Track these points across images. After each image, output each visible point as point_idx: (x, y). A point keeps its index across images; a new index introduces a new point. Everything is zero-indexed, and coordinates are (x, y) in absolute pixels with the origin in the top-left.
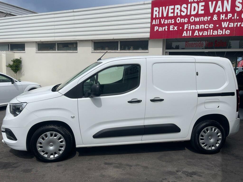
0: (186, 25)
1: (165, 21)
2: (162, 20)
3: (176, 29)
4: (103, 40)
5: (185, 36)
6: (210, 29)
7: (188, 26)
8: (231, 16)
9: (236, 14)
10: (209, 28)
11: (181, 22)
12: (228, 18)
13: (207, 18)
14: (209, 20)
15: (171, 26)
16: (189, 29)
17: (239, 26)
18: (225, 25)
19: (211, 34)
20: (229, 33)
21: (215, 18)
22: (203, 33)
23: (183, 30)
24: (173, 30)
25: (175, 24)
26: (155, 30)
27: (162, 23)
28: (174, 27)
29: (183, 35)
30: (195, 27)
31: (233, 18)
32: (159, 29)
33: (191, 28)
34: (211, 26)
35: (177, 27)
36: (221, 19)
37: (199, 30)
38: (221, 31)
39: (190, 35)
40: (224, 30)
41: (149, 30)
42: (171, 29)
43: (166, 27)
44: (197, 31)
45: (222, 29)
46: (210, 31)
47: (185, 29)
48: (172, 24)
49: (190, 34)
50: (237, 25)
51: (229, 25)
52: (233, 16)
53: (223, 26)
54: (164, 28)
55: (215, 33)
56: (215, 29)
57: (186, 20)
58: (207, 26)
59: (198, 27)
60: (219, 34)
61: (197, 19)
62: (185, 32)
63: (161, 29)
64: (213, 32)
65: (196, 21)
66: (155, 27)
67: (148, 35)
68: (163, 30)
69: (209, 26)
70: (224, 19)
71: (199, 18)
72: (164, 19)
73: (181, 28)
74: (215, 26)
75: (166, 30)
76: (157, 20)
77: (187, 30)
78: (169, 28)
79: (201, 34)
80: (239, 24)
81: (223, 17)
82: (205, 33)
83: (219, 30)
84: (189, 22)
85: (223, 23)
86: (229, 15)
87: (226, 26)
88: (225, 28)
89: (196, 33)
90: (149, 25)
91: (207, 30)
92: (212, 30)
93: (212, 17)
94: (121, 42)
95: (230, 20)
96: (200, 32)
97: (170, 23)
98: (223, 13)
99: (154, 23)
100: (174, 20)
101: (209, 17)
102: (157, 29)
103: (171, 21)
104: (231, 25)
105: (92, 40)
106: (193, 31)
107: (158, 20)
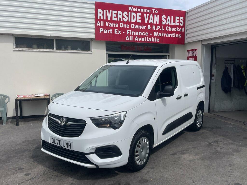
0: (128, 31)
1: (110, 24)
2: (106, 22)
3: (120, 33)
4: (31, 35)
5: (127, 40)
6: (147, 36)
7: (130, 32)
8: (159, 28)
9: (162, 27)
10: (145, 36)
11: (124, 27)
12: (158, 29)
13: (143, 27)
14: (145, 29)
15: (115, 30)
16: (131, 34)
17: (164, 36)
18: (156, 34)
19: (147, 41)
20: (159, 41)
21: (149, 28)
22: (141, 39)
23: (126, 35)
24: (117, 33)
25: (119, 28)
26: (100, 32)
27: (107, 25)
28: (118, 31)
29: (126, 40)
30: (135, 33)
31: (161, 30)
32: (104, 31)
33: (132, 34)
34: (147, 34)
35: (120, 31)
36: (153, 29)
37: (139, 36)
38: (154, 39)
39: (132, 40)
40: (156, 38)
41: (94, 31)
42: (115, 33)
43: (111, 30)
44: (137, 37)
45: (154, 37)
46: (146, 38)
47: (128, 34)
48: (116, 28)
49: (131, 38)
50: (163, 35)
51: (158, 34)
52: (161, 28)
53: (155, 35)
54: (109, 31)
55: (150, 40)
56: (149, 36)
57: (128, 26)
58: (144, 34)
59: (137, 33)
60: (152, 41)
61: (136, 27)
62: (127, 37)
63: (106, 31)
64: (148, 39)
65: (135, 28)
66: (101, 29)
67: (93, 36)
68: (108, 33)
69: (145, 34)
70: (155, 29)
71: (138, 26)
72: (108, 22)
73: (124, 32)
74: (149, 34)
75: (111, 33)
76: (101, 22)
77: (129, 35)
78: (113, 31)
79: (140, 40)
80: (165, 34)
81: (154, 27)
82: (143, 40)
83: (152, 38)
84: (130, 28)
85: (154, 32)
86: (158, 26)
87: (157, 36)
88: (156, 36)
89: (136, 39)
90: (94, 26)
91: (144, 37)
92: (147, 38)
93: (147, 27)
94: (56, 40)
95: (159, 31)
96: (139, 38)
97: (114, 26)
98: (154, 24)
99: (98, 24)
100: (117, 24)
101: (145, 27)
102: (102, 31)
103: (115, 25)
104: (160, 35)
105: (13, 35)
106: (134, 36)
107: (103, 22)
